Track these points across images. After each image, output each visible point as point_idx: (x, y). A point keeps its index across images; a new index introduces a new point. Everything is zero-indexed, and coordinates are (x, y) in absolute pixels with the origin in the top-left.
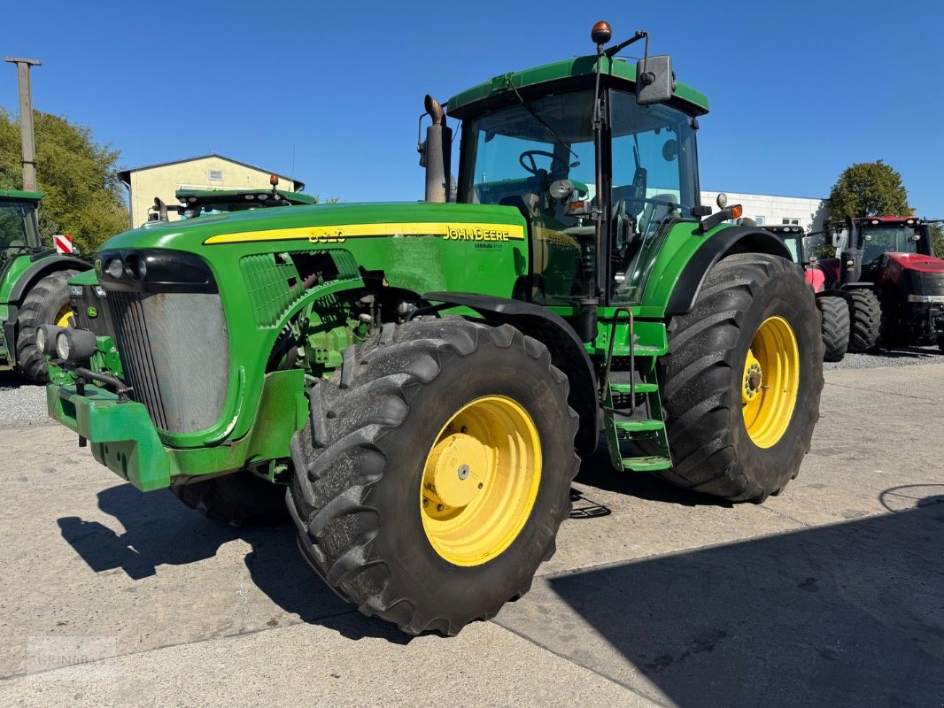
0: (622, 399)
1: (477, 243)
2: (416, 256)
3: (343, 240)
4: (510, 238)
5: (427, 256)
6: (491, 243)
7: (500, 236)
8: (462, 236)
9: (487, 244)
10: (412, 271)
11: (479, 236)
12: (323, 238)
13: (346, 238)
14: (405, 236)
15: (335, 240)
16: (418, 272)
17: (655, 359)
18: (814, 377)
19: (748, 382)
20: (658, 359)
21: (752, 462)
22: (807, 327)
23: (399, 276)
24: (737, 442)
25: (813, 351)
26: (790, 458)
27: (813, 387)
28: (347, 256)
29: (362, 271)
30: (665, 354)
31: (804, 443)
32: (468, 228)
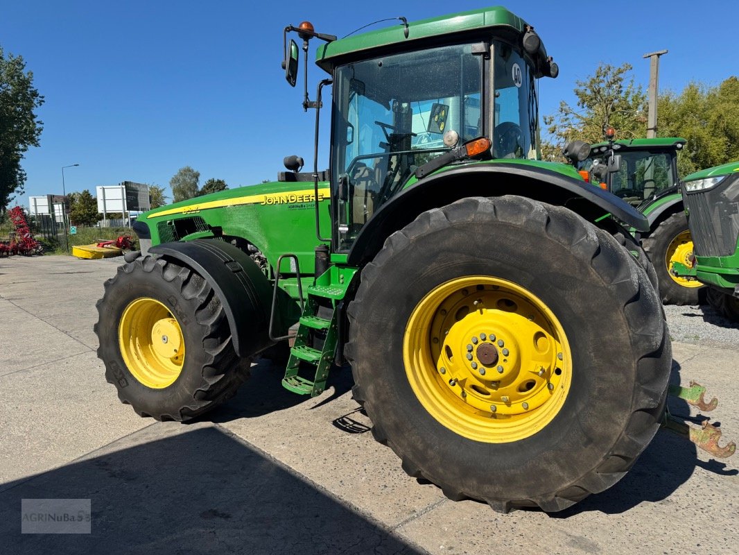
1: (290, 205)
2: (241, 217)
4: (324, 199)
5: (249, 216)
6: (304, 204)
8: (277, 202)
9: (300, 205)
10: (240, 226)
11: (292, 200)
13: (200, 210)
14: (234, 206)
15: (195, 212)
16: (243, 227)
17: (333, 302)
18: (602, 379)
19: (474, 353)
20: (337, 302)
21: (406, 435)
22: (566, 298)
23: (231, 229)
24: (374, 402)
25: (591, 338)
26: (512, 470)
27: (595, 393)
28: (200, 220)
29: (210, 227)
30: (342, 298)
31: (562, 468)
32: (283, 196)
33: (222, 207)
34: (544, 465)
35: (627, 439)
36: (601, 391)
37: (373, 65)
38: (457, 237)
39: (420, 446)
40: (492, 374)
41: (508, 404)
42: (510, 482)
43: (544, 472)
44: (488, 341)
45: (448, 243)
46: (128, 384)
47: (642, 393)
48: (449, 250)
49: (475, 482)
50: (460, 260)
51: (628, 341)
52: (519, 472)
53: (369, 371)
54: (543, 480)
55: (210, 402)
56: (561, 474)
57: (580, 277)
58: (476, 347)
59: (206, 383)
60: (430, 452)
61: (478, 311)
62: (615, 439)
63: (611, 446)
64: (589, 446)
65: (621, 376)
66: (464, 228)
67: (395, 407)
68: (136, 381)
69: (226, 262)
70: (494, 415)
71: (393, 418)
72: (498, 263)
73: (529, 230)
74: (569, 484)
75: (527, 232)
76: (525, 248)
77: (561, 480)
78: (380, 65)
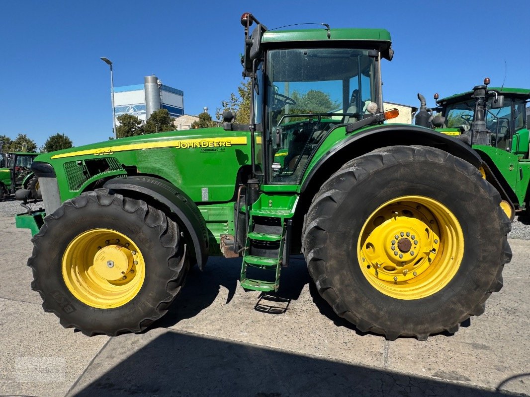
0: (266, 243)
1: (202, 149)
2: (157, 158)
3: (112, 153)
4: (232, 145)
5: (165, 157)
6: (214, 148)
7: (224, 144)
8: (191, 146)
9: (211, 149)
10: (154, 165)
11: (204, 145)
12: (101, 153)
13: (114, 152)
14: (150, 149)
15: (108, 154)
16: (158, 166)
17: (282, 220)
18: (485, 251)
19: (396, 246)
20: (286, 220)
21: (363, 305)
22: (466, 206)
23: (146, 168)
24: (339, 287)
25: (479, 228)
26: (434, 313)
27: (481, 259)
28: (114, 160)
29: (124, 166)
30: (291, 217)
31: (463, 305)
32: (197, 142)
33: (137, 150)
34: (452, 306)
35: (496, 282)
36: (484, 258)
37: (300, 53)
38: (402, 171)
39: (374, 311)
40: (406, 257)
41: (405, 274)
42: (433, 320)
43: (453, 310)
44: (405, 236)
45: (397, 175)
46: (75, 309)
47: (505, 255)
48: (397, 180)
49: (412, 326)
50: (403, 185)
51: (499, 228)
52: (438, 313)
53: (335, 266)
54: (452, 315)
55: (167, 311)
56: (462, 309)
57: (474, 193)
58: (397, 241)
59: (169, 295)
60: (381, 313)
61: (393, 218)
62: (491, 283)
63: (489, 287)
64: (477, 290)
65: (495, 248)
66: (408, 165)
67: (355, 288)
68: (84, 305)
69: (176, 194)
70: (396, 283)
71: (354, 296)
72: (427, 187)
73: (447, 166)
74: (466, 314)
75: (447, 168)
76: (445, 178)
77: (462, 312)
78: (305, 54)
